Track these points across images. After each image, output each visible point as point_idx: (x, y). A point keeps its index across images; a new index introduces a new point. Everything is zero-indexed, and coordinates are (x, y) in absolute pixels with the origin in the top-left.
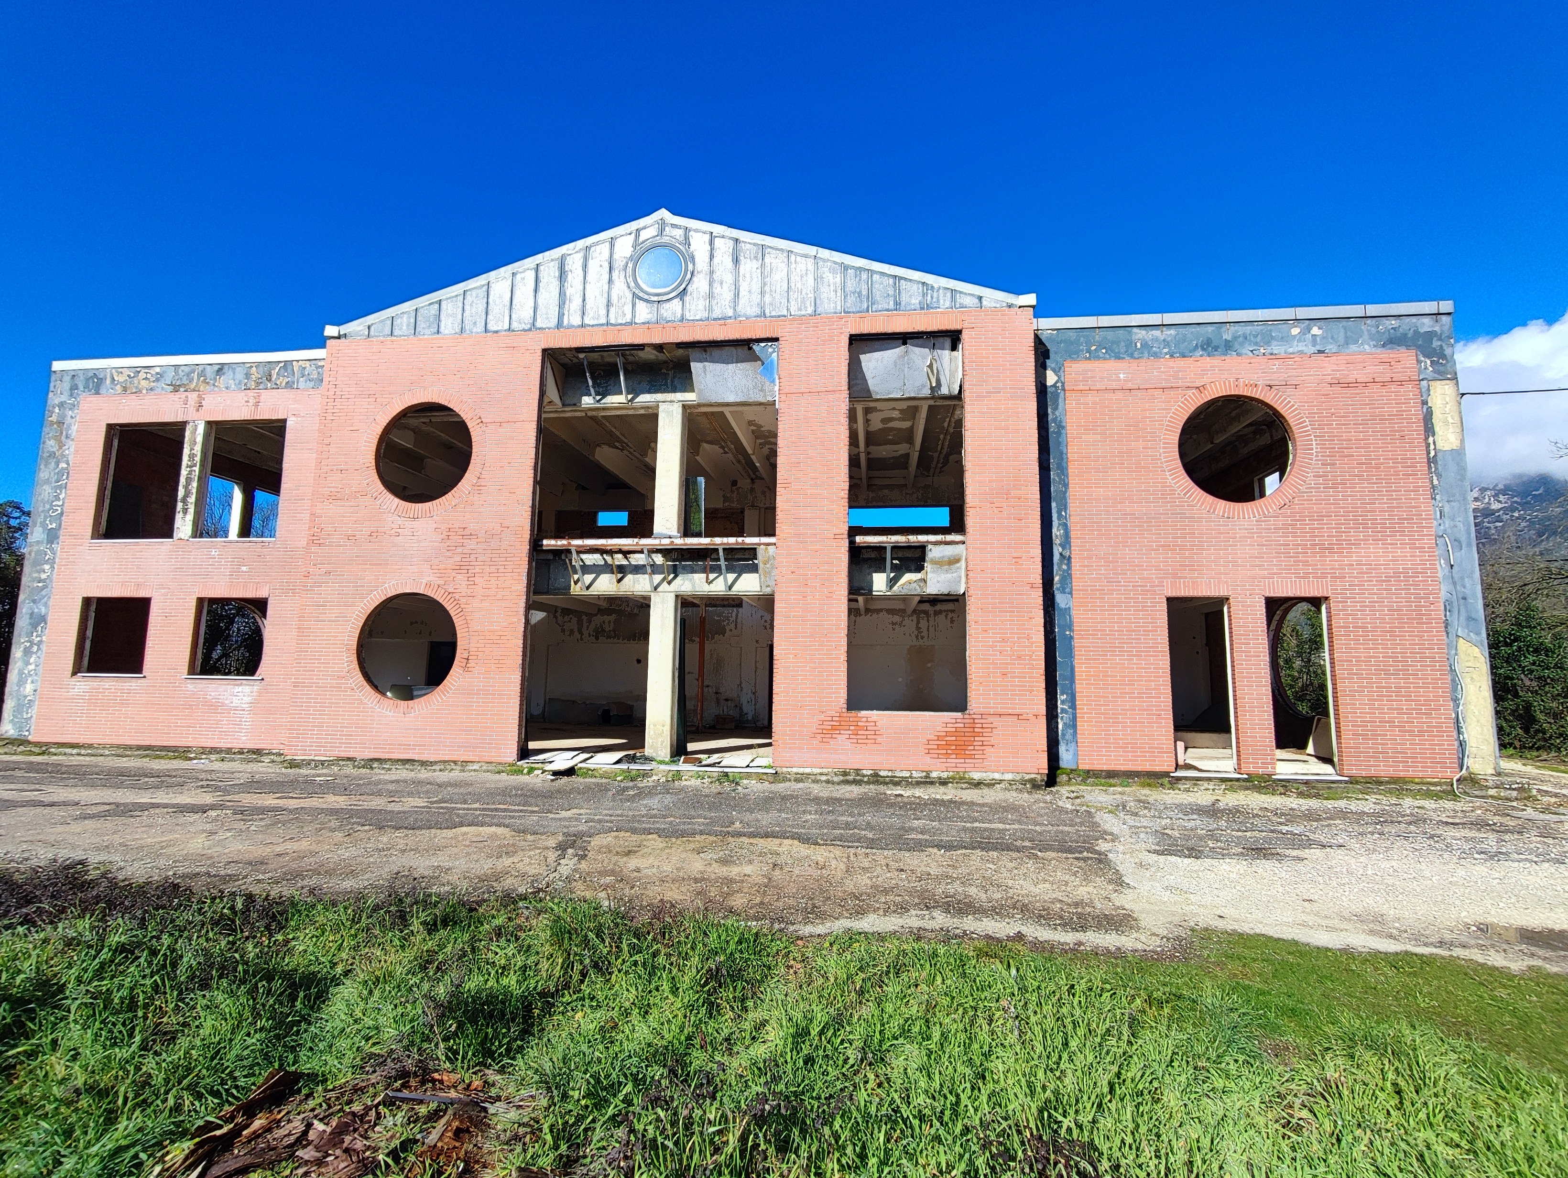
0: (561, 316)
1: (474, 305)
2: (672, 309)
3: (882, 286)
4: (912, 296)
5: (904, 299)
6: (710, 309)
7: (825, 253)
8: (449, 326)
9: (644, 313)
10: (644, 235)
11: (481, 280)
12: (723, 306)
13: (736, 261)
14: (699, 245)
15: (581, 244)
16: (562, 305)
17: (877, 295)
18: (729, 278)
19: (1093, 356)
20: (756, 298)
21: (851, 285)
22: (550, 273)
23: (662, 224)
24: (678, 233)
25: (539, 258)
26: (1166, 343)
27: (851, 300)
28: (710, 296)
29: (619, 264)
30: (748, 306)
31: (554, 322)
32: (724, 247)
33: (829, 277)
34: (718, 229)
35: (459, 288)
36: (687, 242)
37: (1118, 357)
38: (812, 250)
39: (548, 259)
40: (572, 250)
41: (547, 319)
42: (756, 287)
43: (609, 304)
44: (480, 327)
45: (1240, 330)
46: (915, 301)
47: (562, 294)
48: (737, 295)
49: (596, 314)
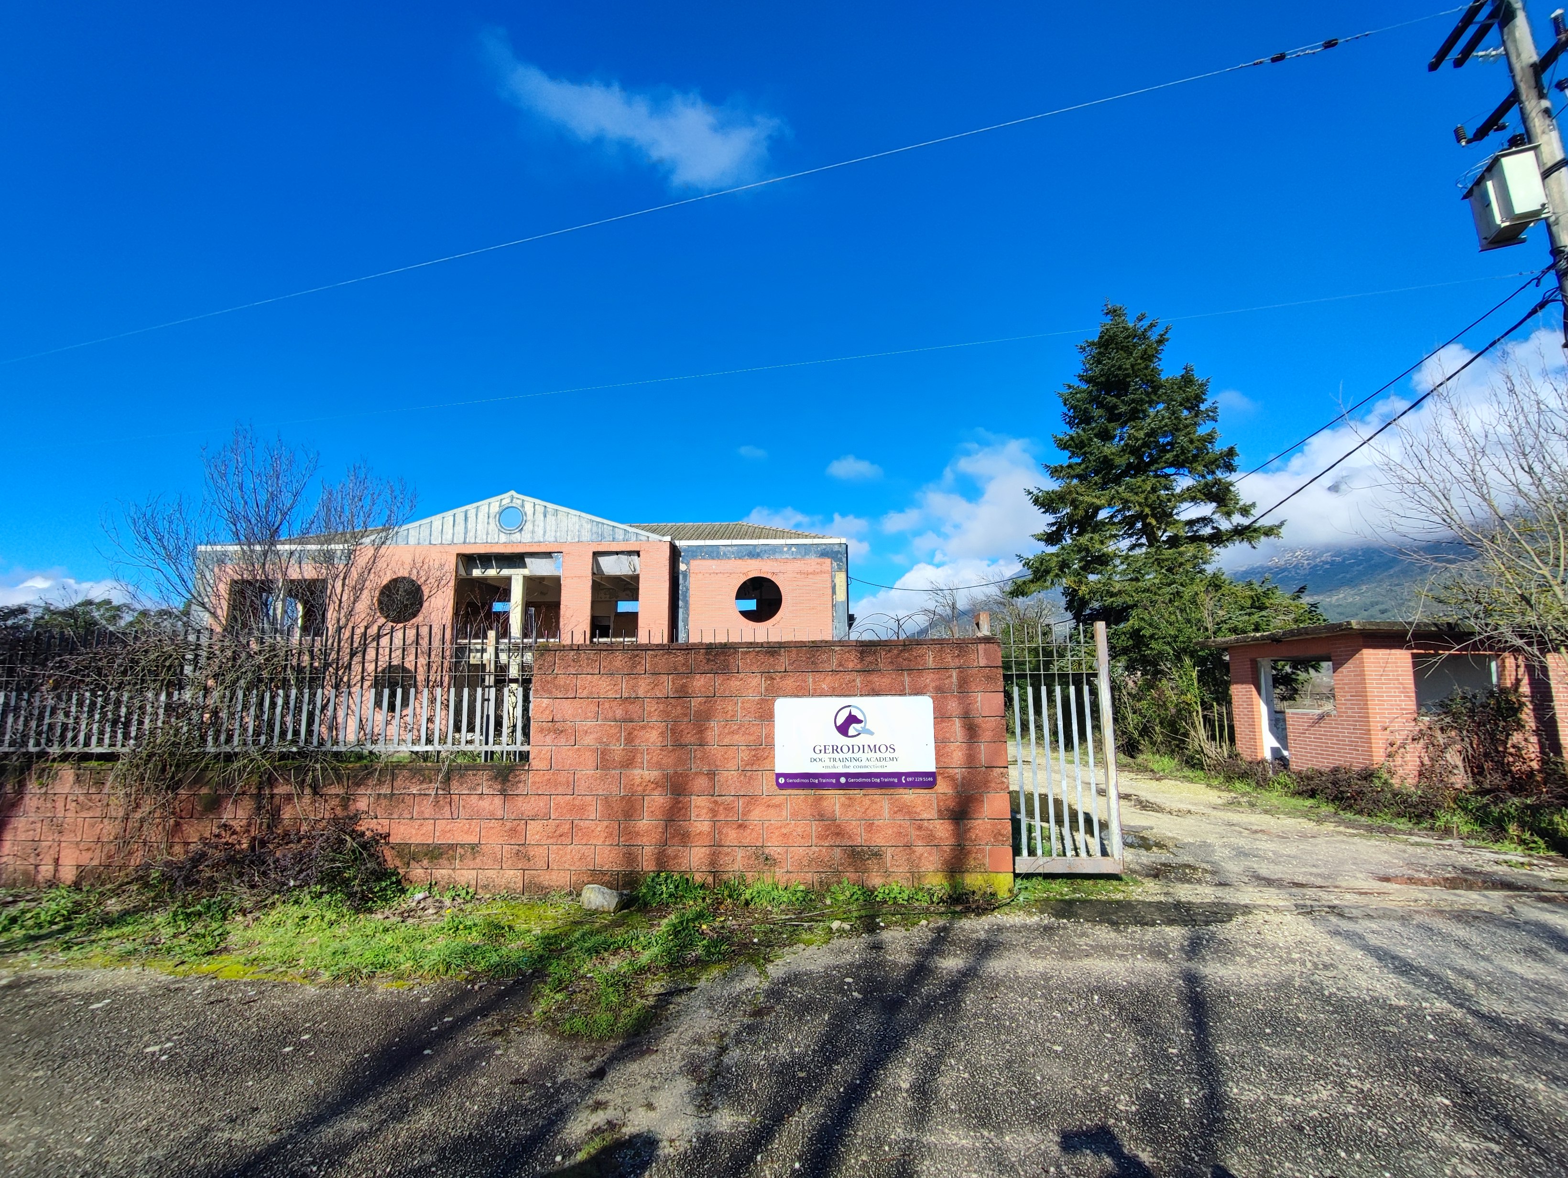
0: (465, 538)
1: (425, 531)
2: (517, 537)
3: (607, 530)
4: (620, 535)
5: (617, 536)
6: (533, 538)
7: (583, 515)
8: (412, 541)
9: (503, 538)
10: (504, 502)
11: (428, 520)
12: (539, 537)
13: (545, 516)
14: (529, 508)
15: (475, 505)
16: (466, 533)
17: (606, 535)
18: (542, 524)
19: (703, 558)
20: (553, 534)
21: (595, 529)
22: (460, 518)
23: (512, 498)
24: (519, 502)
25: (455, 511)
26: (733, 553)
27: (595, 536)
28: (533, 532)
29: (492, 515)
30: (550, 537)
31: (462, 540)
32: (540, 509)
33: (585, 525)
34: (537, 501)
35: (417, 524)
36: (523, 506)
37: (713, 559)
38: (578, 513)
39: (459, 512)
40: (471, 508)
41: (459, 539)
42: (554, 528)
43: (487, 534)
44: (427, 542)
45: (764, 548)
46: (621, 538)
47: (466, 528)
48: (545, 532)
49: (482, 537)
